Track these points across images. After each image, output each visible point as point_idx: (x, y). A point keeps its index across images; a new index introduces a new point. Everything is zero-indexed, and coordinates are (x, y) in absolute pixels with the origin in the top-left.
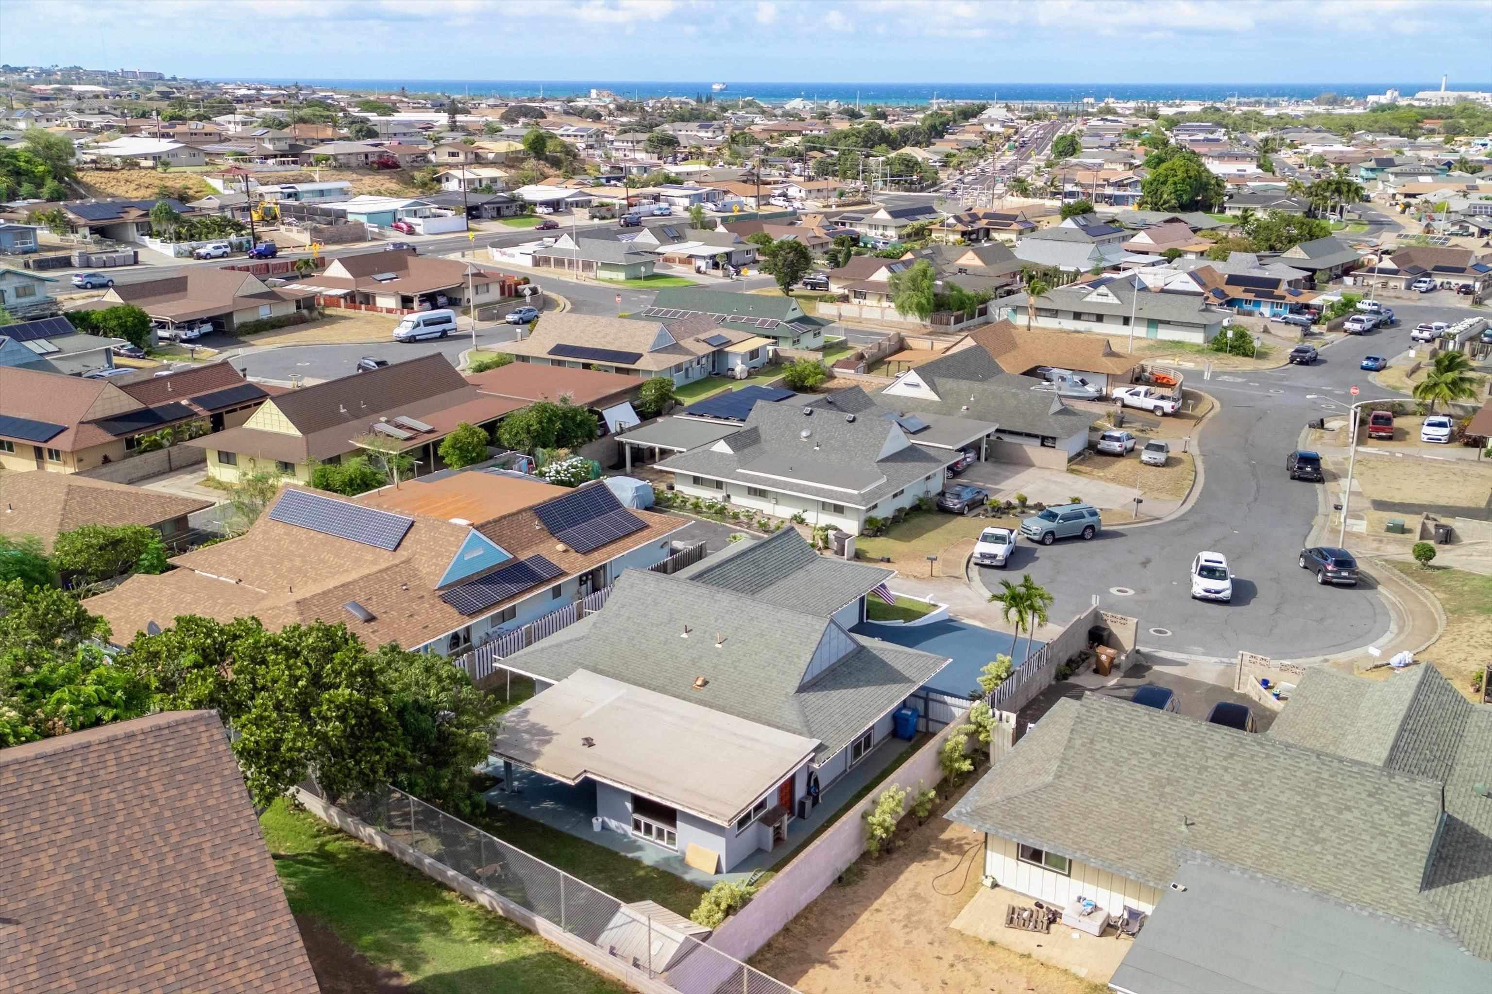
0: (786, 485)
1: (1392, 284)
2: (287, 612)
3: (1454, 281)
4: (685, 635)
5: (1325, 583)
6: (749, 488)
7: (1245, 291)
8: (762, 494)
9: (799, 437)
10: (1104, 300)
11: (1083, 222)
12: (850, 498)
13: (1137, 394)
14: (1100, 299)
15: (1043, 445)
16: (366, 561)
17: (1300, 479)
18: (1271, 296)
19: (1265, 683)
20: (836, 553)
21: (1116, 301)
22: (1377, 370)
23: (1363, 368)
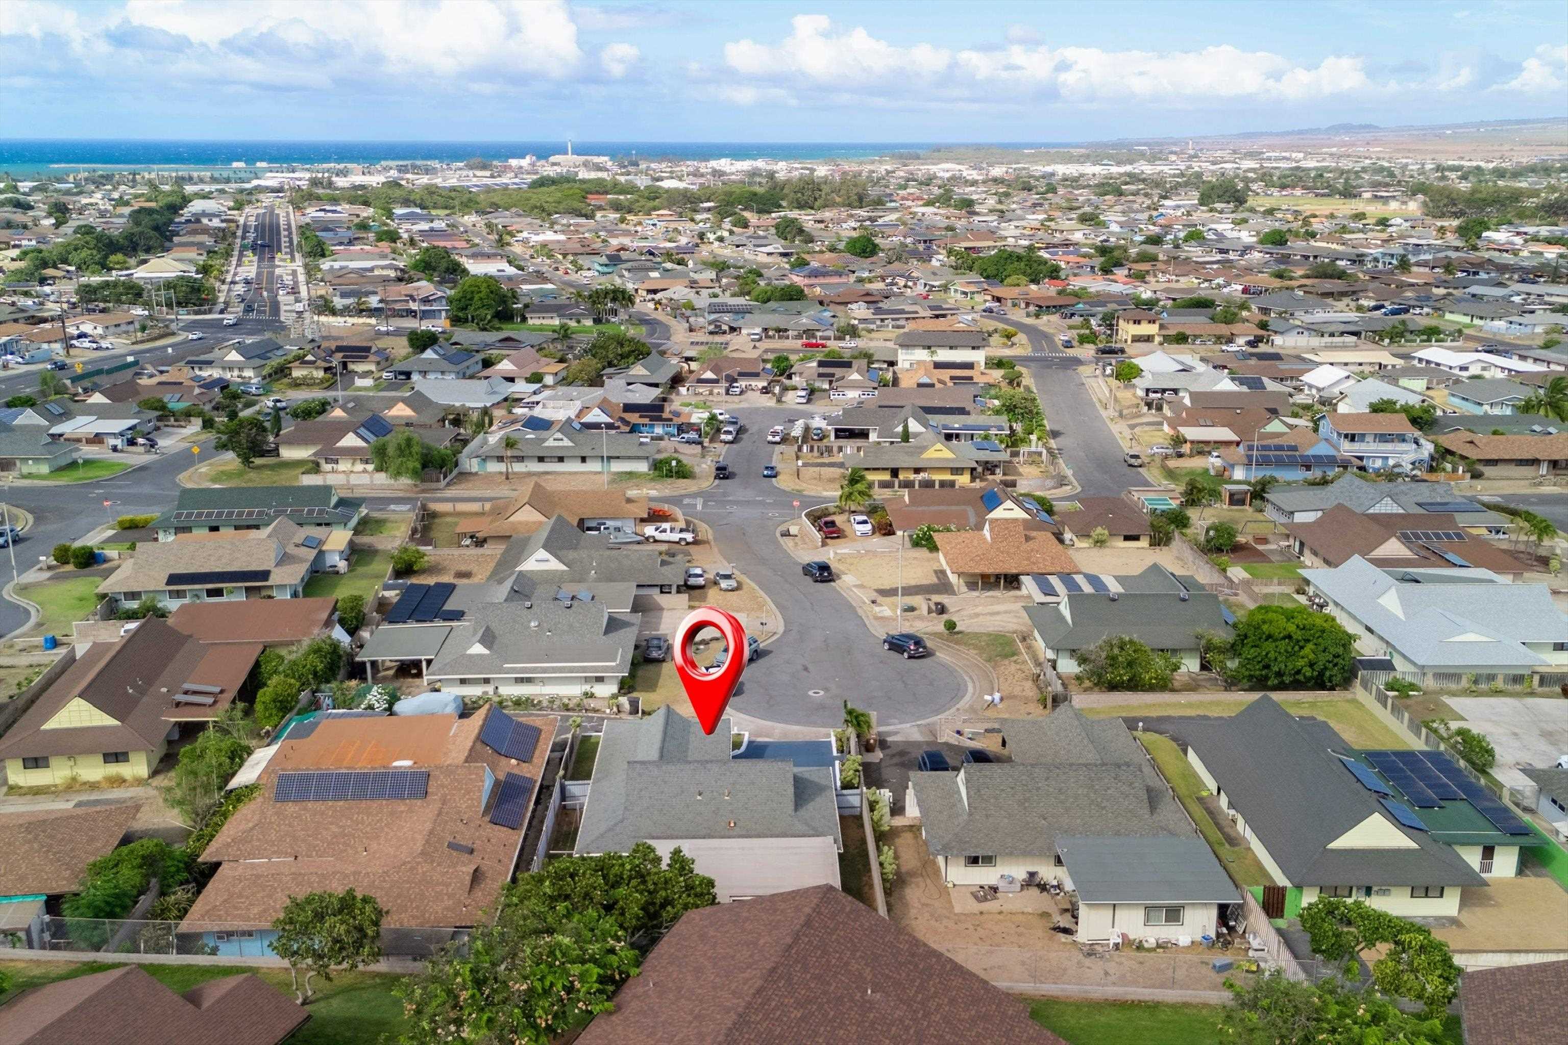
0: (545, 670)
1: (716, 391)
2: (418, 863)
3: (753, 384)
4: (699, 798)
5: (910, 657)
6: (516, 679)
7: (641, 417)
8: (529, 680)
9: (529, 627)
10: (560, 444)
11: (442, 352)
12: (606, 669)
13: (664, 531)
14: (557, 444)
15: (662, 592)
16: (402, 812)
17: (822, 581)
18: (660, 419)
19: (958, 732)
20: (631, 713)
21: (571, 444)
22: (775, 476)
23: (765, 476)
